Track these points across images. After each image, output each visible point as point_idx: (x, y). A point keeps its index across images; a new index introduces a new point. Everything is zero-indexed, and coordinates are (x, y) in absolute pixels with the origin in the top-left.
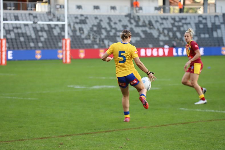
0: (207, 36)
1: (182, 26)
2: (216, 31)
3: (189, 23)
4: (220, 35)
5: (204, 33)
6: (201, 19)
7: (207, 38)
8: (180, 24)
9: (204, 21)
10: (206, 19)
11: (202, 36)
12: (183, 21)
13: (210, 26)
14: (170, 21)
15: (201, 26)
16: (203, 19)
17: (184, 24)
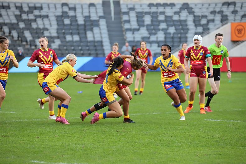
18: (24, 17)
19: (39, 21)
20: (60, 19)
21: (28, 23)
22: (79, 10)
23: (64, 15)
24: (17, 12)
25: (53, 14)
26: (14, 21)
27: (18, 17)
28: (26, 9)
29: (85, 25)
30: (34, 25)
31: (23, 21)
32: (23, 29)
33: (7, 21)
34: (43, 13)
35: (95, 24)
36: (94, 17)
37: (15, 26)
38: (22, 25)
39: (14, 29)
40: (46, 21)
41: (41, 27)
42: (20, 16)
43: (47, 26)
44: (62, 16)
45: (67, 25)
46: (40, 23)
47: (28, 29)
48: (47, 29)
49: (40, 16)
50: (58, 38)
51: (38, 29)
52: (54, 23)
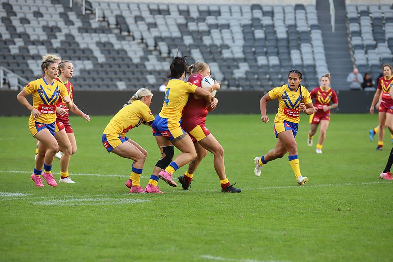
0: (274, 60)
1: (209, 33)
2: (298, 47)
3: (228, 26)
4: (308, 61)
5: (266, 54)
6: (258, 14)
7: (274, 66)
8: (203, 27)
9: (266, 21)
10: (271, 14)
11: (262, 60)
12: (211, 20)
13: (281, 33)
14: (175, 18)
15: (259, 34)
16: (265, 14)
17: (211, 26)
18: (192, 27)
19: (215, 33)
20: (248, 30)
21: (198, 36)
22: (278, 16)
23: (255, 23)
24: (181, 20)
25: (237, 21)
26: (176, 34)
27: (183, 28)
28: (194, 14)
29: (288, 40)
30: (207, 41)
31: (190, 33)
32: (190, 46)
33: (165, 34)
34: (222, 21)
35: (304, 37)
36: (302, 27)
37: (177, 42)
38: (188, 40)
39: (176, 46)
40: (226, 34)
41: (218, 42)
42: (186, 25)
43: (228, 42)
44: (251, 26)
45: (260, 39)
46: (216, 37)
47: (197, 47)
48: (227, 47)
49: (217, 26)
50: (245, 60)
51: (213, 46)
52: (239, 36)
